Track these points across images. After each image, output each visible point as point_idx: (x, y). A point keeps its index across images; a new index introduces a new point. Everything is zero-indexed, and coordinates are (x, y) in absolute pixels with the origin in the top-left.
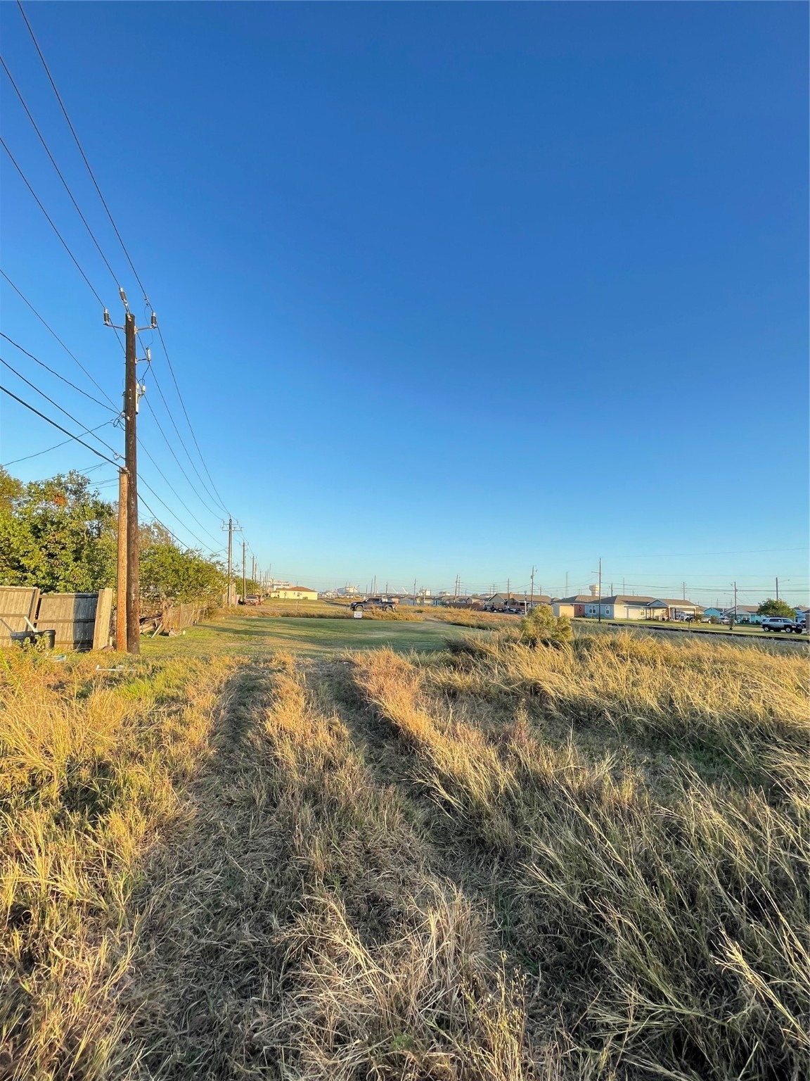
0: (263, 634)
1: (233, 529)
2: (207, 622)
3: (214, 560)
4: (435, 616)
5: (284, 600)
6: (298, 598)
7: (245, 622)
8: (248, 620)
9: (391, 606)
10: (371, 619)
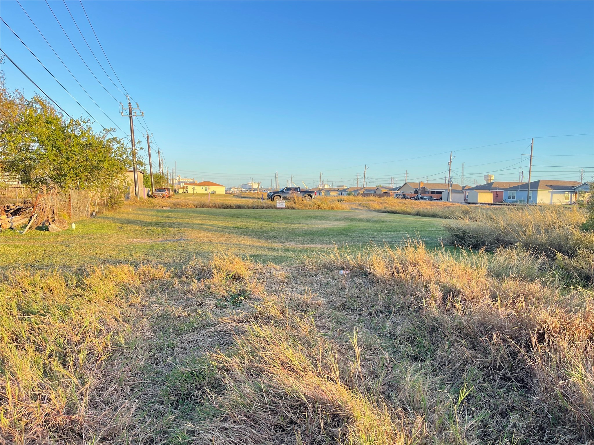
0: (180, 225)
1: (133, 114)
2: (110, 214)
3: (109, 136)
4: (359, 205)
5: (193, 195)
6: (206, 192)
7: (156, 213)
8: (158, 211)
9: (311, 196)
10: (294, 209)
